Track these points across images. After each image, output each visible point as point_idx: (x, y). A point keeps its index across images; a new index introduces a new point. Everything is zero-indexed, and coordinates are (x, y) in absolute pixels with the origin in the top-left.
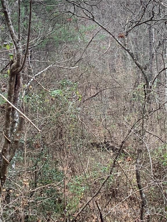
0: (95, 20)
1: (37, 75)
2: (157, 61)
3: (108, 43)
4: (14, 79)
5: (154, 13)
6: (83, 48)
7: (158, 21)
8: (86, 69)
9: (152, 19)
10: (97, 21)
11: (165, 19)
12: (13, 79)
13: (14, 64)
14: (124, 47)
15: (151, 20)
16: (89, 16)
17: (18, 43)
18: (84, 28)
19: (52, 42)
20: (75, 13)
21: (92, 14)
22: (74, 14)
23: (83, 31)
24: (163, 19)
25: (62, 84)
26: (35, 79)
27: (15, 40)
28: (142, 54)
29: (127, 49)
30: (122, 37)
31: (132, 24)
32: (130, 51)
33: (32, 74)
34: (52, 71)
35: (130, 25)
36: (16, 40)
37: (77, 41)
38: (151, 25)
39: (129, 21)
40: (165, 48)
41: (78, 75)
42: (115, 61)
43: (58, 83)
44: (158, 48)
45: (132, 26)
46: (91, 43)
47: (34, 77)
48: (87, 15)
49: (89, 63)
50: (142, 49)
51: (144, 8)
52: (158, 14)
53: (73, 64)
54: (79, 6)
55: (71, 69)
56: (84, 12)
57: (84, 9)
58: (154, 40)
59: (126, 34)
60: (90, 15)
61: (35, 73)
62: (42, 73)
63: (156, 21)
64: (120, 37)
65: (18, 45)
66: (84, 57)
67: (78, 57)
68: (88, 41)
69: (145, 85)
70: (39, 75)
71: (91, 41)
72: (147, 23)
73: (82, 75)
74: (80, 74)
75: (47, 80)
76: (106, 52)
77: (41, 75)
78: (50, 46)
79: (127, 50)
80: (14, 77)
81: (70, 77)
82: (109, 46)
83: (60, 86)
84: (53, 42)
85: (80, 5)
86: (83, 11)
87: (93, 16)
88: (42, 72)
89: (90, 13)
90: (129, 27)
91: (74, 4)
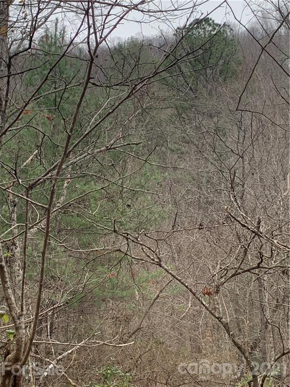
0: (163, 265)
1: (61, 357)
2: (273, 335)
3: (187, 300)
4: (9, 381)
5: (263, 256)
6: (144, 309)
7: (269, 269)
8: (149, 347)
9: (260, 265)
10: (166, 267)
11: (282, 266)
12: (7, 382)
13: (10, 356)
14: (213, 312)
15: (258, 267)
16: (152, 258)
17: (19, 319)
18: (146, 274)
19: (90, 297)
20: (128, 253)
21: (158, 254)
22: (126, 254)
23: (144, 280)
24: (278, 265)
25: (104, 375)
26: (56, 365)
27: (14, 315)
28: (248, 322)
29: (217, 315)
30: (209, 294)
31: (226, 271)
32: (223, 320)
33: (52, 354)
34: (88, 351)
35: (223, 275)
36: (16, 314)
37: (133, 297)
38: (259, 275)
39: (221, 268)
40: (287, 311)
41: (134, 357)
42: (201, 332)
43: (97, 371)
44: (275, 311)
45: (225, 275)
46: (158, 300)
47: (55, 360)
48: (148, 256)
49: (155, 336)
50: (246, 313)
51: (244, 249)
52: (269, 258)
53: (125, 337)
54: (135, 240)
55: (121, 347)
56: (144, 251)
57: (144, 247)
58: (267, 297)
59: (216, 289)
60: (155, 256)
61: (57, 354)
62: (70, 354)
63: (267, 268)
64: (206, 294)
65: (19, 323)
66: (145, 324)
67: (134, 324)
68: (152, 296)
69: (251, 381)
70: (64, 357)
71: (158, 296)
72: (252, 271)
73: (140, 357)
74: (137, 356)
75: (79, 366)
76: (183, 317)
77: (68, 356)
78: (86, 305)
79: (218, 318)
80: (9, 379)
81: (120, 362)
82: (190, 305)
83: (101, 379)
84: (92, 297)
85: (137, 240)
86: (142, 249)
87: (158, 258)
88: (70, 352)
89: (154, 252)
90: (222, 277)
91: (127, 238)
